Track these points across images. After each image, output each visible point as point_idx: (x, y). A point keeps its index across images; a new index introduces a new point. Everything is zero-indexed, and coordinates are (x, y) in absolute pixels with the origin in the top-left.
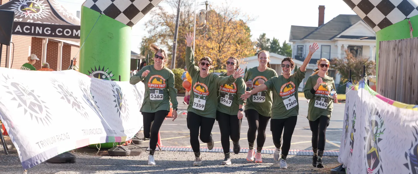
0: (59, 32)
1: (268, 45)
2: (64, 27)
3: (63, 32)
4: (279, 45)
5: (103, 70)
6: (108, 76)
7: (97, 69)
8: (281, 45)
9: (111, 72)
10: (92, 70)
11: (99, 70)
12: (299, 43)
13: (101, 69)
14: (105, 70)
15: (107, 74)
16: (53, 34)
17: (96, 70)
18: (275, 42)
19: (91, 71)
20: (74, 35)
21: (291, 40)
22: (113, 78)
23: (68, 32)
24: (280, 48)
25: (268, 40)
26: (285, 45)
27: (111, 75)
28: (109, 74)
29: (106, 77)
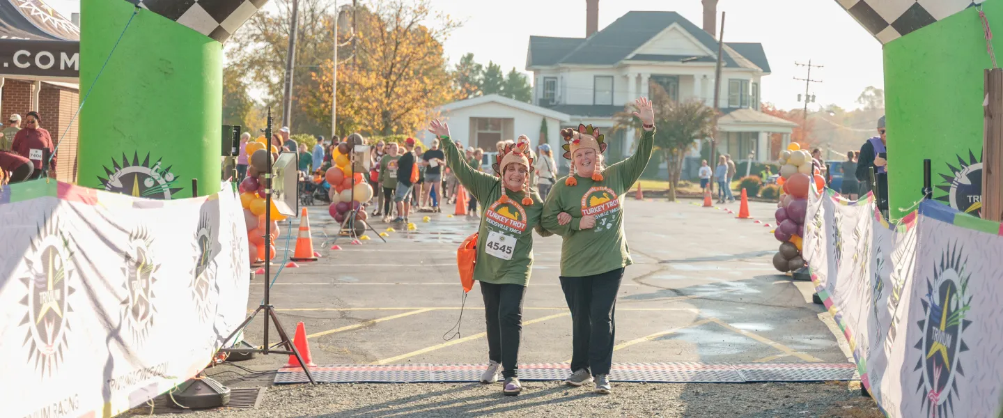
0: (22, 59)
1: (479, 76)
2: (34, 47)
3: (32, 59)
4: (501, 78)
5: (146, 164)
6: (162, 182)
7: (131, 160)
8: (505, 76)
9: (167, 170)
10: (116, 165)
11: (136, 163)
12: (547, 71)
13: (141, 160)
14: (151, 163)
15: (157, 176)
16: (6, 65)
17: (126, 164)
18: (493, 71)
19: (111, 168)
20: (62, 67)
21: (528, 68)
22: (174, 186)
23: (45, 60)
24: (503, 83)
25: (479, 67)
26: (513, 75)
27: (170, 177)
28: (163, 175)
29: (156, 183)
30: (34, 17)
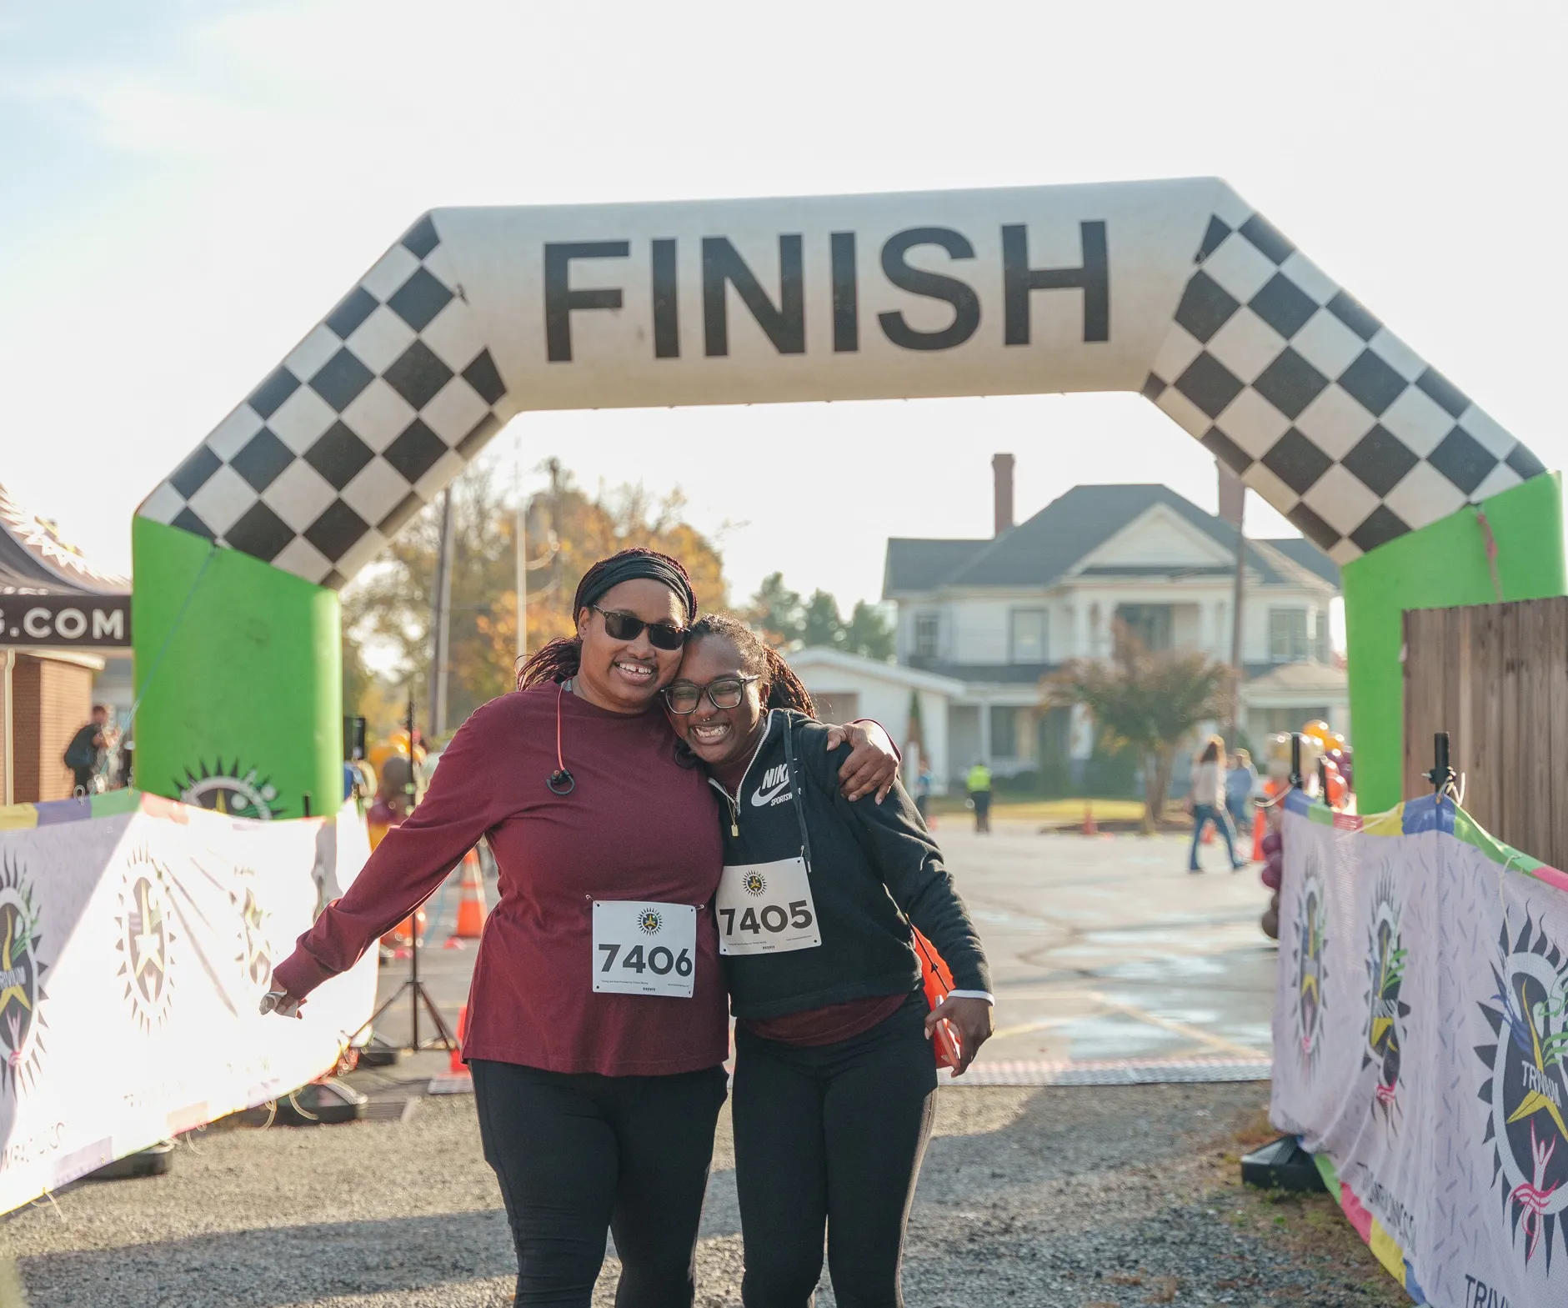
0: (39, 623)
1: (796, 615)
2: (55, 604)
3: (51, 622)
4: (836, 618)
5: (234, 774)
6: (257, 800)
7: (212, 768)
8: (846, 615)
9: (265, 782)
10: (191, 777)
11: (219, 773)
12: (920, 603)
13: (227, 768)
14: (241, 772)
15: (251, 792)
16: (14, 632)
17: (205, 775)
18: (822, 605)
19: (184, 781)
20: (97, 633)
21: (887, 595)
22: (276, 806)
23: (71, 623)
24: (842, 626)
25: (795, 597)
26: (861, 611)
27: (269, 792)
28: (259, 789)
29: (250, 803)
30: (48, 558)
